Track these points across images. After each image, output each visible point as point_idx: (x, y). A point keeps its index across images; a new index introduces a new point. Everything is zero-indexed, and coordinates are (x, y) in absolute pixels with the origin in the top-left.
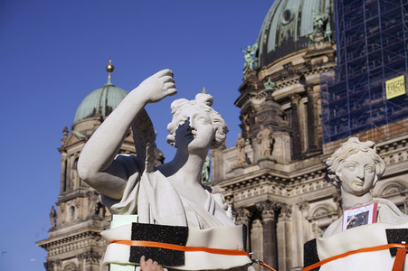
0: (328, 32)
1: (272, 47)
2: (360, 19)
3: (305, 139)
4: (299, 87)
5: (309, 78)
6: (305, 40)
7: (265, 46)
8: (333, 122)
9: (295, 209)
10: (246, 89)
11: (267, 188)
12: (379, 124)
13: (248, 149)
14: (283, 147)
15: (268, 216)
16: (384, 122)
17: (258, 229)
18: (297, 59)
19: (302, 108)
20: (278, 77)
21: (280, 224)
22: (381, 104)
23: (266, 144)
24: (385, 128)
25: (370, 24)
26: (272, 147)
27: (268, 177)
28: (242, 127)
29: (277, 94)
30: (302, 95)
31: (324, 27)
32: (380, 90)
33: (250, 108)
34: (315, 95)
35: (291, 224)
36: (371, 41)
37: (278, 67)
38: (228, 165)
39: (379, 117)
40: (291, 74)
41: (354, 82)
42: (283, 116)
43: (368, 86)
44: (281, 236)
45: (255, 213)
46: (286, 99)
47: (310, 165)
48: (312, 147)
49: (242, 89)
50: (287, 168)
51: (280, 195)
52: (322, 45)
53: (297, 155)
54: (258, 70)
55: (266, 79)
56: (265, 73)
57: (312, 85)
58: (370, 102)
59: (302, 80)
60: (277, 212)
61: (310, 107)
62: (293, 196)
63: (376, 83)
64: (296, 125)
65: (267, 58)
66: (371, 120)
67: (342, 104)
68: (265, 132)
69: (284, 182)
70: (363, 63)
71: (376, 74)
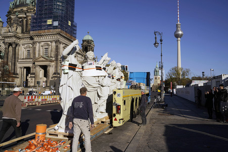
0: (34, 4)
1: (18, 3)
2: (43, 4)
3: (25, 29)
4: (25, 16)
5: (27, 14)
6: (27, 4)
7: (16, 3)
8: (33, 27)
9: (21, 45)
10: (10, 13)
11: (14, 39)
12: (44, 29)
13: (10, 28)
14: (19, 30)
15: (14, 46)
16: (46, 29)
17: (11, 48)
18: (25, 9)
19: (25, 21)
20: (19, 12)
21: (17, 48)
22: (46, 25)
23: (15, 28)
24: (46, 31)
25: (46, 6)
26: (16, 29)
27: (15, 36)
28: (7, 22)
29: (19, 16)
30: (25, 18)
31: (33, 3)
32: (46, 22)
33: (10, 18)
34: (29, 19)
35: (20, 48)
36: (45, 10)
37: (19, 9)
38: (3, 31)
40: (23, 12)
41: (40, 18)
42: (20, 22)
43: (43, 20)
44: (17, 51)
45: (10, 44)
46: (21, 18)
47: (26, 35)
48: (26, 31)
49: (8, 12)
50: (20, 35)
51: (18, 41)
52: (32, 7)
53: (23, 32)
54: (14, 9)
55: (16, 12)
56: (15, 10)
57: (28, 16)
58: (43, 24)
59: (26, 14)
60: (16, 45)
61: (27, 21)
62: (21, 42)
63: (45, 20)
64: (23, 25)
65: (16, 6)
66: (43, 28)
67: (36, 23)
69: (19, 38)
70: (42, 14)
71: (45, 18)
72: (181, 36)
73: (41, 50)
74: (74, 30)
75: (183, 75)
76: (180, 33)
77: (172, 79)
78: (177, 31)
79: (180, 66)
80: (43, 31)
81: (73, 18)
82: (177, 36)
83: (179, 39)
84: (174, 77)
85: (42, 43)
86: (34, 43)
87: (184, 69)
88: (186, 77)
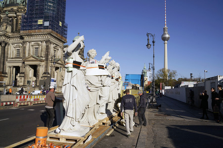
0: (24, 4)
1: (8, 3)
2: (34, 4)
3: (15, 26)
4: (15, 15)
5: (18, 14)
6: (18, 4)
7: (6, 2)
8: (23, 26)
9: (11, 44)
11: (3, 38)
12: (35, 29)
14: (9, 29)
15: (3, 45)
18: (15, 8)
19: (15, 20)
20: (9, 11)
21: (6, 47)
22: (36, 25)
23: (5, 27)
24: (37, 30)
25: (37, 6)
26: (6, 28)
27: (5, 35)
29: (10, 15)
30: (15, 17)
31: (23, 2)
32: (37, 22)
34: (19, 18)
35: (9, 48)
36: (36, 10)
37: (9, 8)
39: (35, 28)
40: (13, 11)
41: (30, 18)
42: (10, 21)
43: (34, 20)
44: (6, 50)
46: (11, 17)
47: (16, 35)
48: (16, 30)
50: (10, 34)
51: (7, 40)
52: (22, 7)
53: (12, 31)
54: (3, 8)
55: (6, 11)
56: (5, 9)
57: (18, 16)
58: (33, 24)
59: (16, 14)
60: (6, 44)
61: (17, 20)
62: (11, 41)
63: (36, 20)
64: (13, 24)
65: (7, 6)
66: (33, 28)
67: (27, 22)
68: (5, 24)
69: (9, 37)
70: (33, 14)
71: (36, 18)
72: (167, 39)
73: (31, 49)
74: (65, 30)
75: (170, 76)
76: (167, 36)
77: (159, 80)
78: (164, 34)
79: (167, 68)
80: (34, 31)
81: (64, 18)
82: (164, 39)
83: (166, 42)
84: (161, 78)
85: (33, 43)
86: (24, 43)
87: (171, 71)
88: (173, 78)
